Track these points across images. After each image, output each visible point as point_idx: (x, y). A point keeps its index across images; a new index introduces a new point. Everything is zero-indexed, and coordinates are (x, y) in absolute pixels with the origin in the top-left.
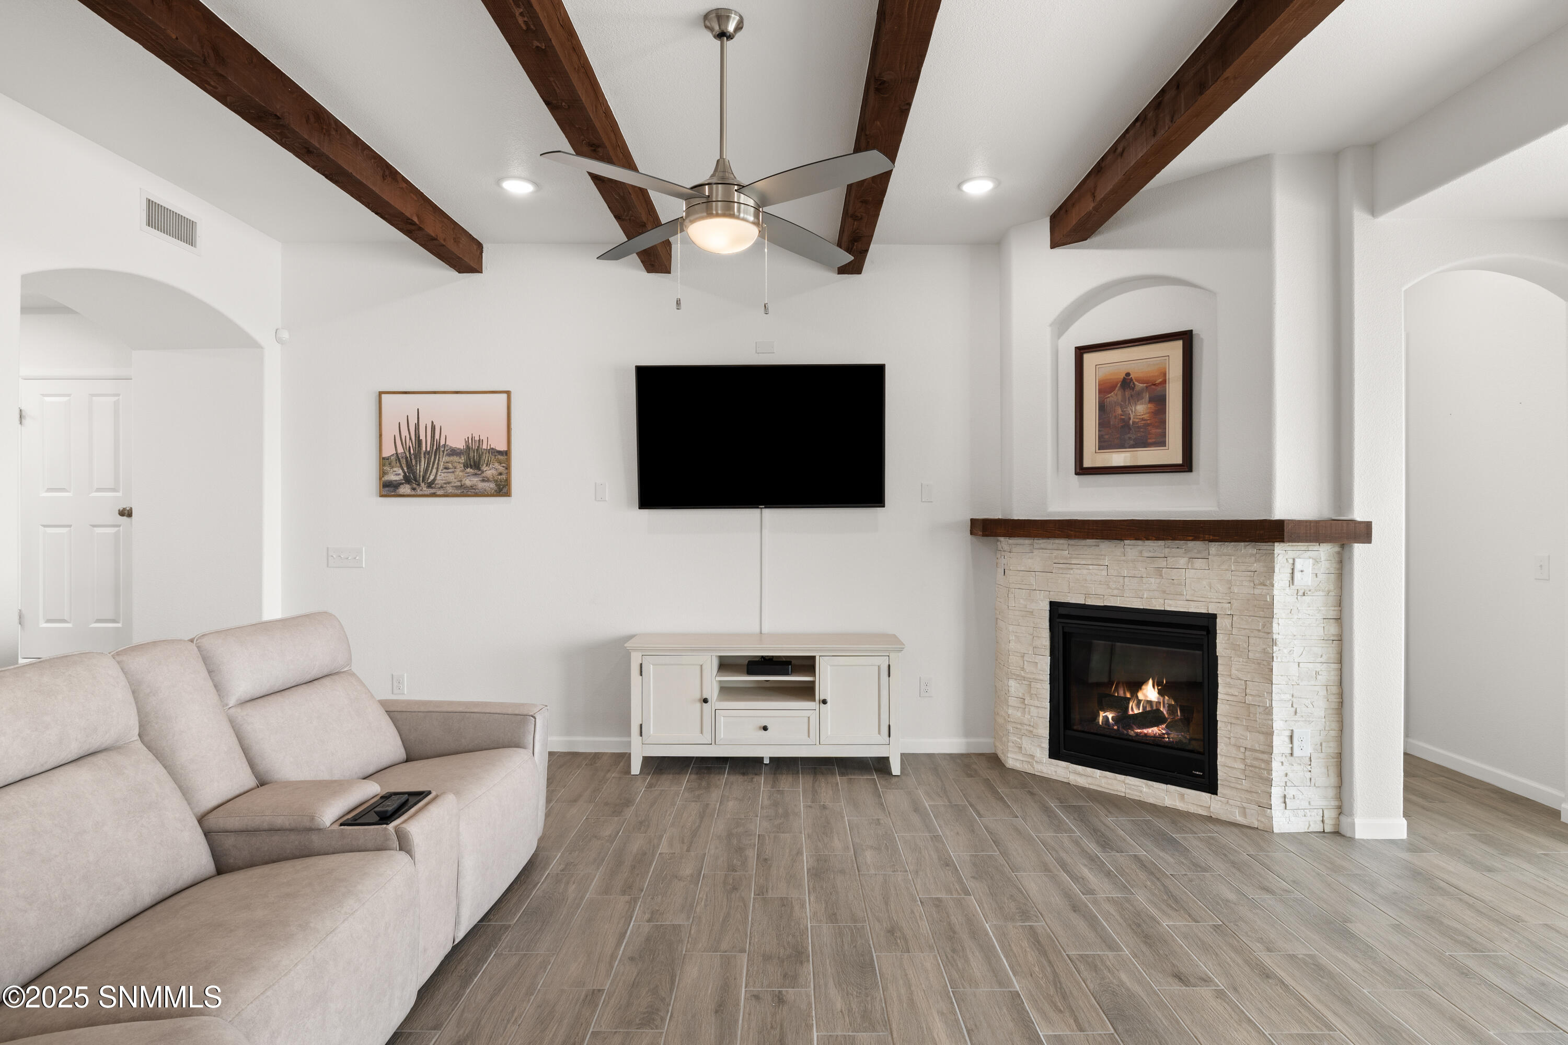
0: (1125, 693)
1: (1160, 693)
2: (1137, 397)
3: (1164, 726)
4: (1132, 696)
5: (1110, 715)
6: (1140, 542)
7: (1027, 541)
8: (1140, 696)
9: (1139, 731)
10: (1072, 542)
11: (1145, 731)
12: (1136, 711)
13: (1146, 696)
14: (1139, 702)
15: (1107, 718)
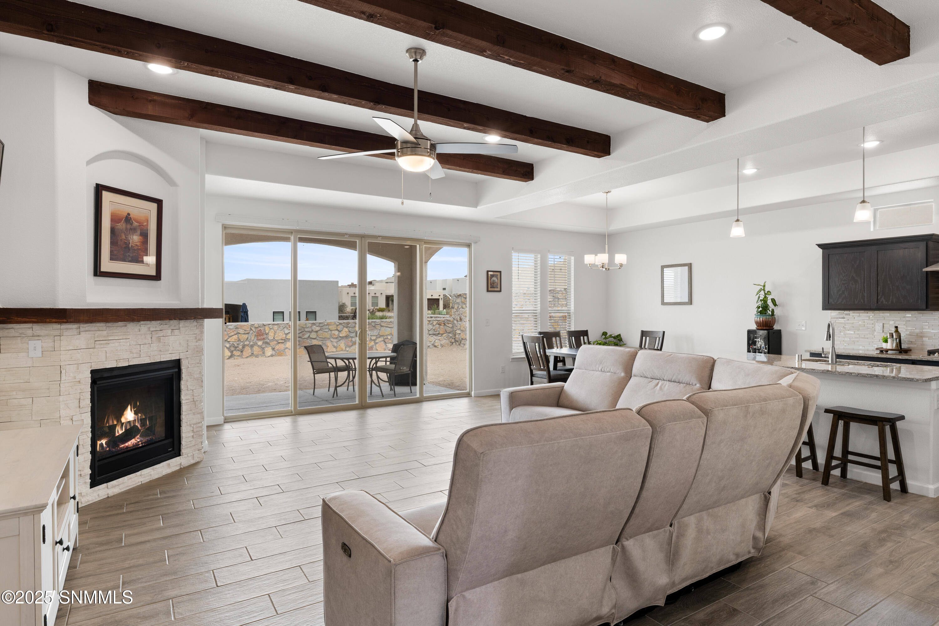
0: (113, 422)
1: (136, 413)
2: (134, 230)
3: (138, 436)
4: (118, 422)
5: (104, 442)
6: (148, 322)
7: (75, 326)
8: (123, 420)
9: (123, 446)
10: (109, 324)
11: (127, 444)
12: (120, 432)
13: (126, 419)
14: (122, 424)
15: (101, 445)
